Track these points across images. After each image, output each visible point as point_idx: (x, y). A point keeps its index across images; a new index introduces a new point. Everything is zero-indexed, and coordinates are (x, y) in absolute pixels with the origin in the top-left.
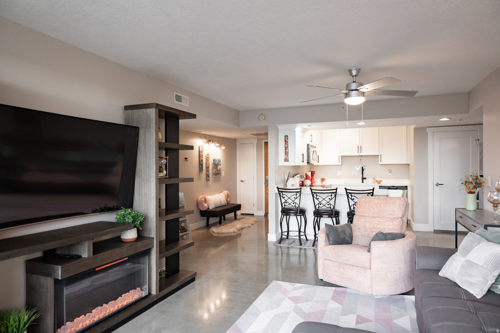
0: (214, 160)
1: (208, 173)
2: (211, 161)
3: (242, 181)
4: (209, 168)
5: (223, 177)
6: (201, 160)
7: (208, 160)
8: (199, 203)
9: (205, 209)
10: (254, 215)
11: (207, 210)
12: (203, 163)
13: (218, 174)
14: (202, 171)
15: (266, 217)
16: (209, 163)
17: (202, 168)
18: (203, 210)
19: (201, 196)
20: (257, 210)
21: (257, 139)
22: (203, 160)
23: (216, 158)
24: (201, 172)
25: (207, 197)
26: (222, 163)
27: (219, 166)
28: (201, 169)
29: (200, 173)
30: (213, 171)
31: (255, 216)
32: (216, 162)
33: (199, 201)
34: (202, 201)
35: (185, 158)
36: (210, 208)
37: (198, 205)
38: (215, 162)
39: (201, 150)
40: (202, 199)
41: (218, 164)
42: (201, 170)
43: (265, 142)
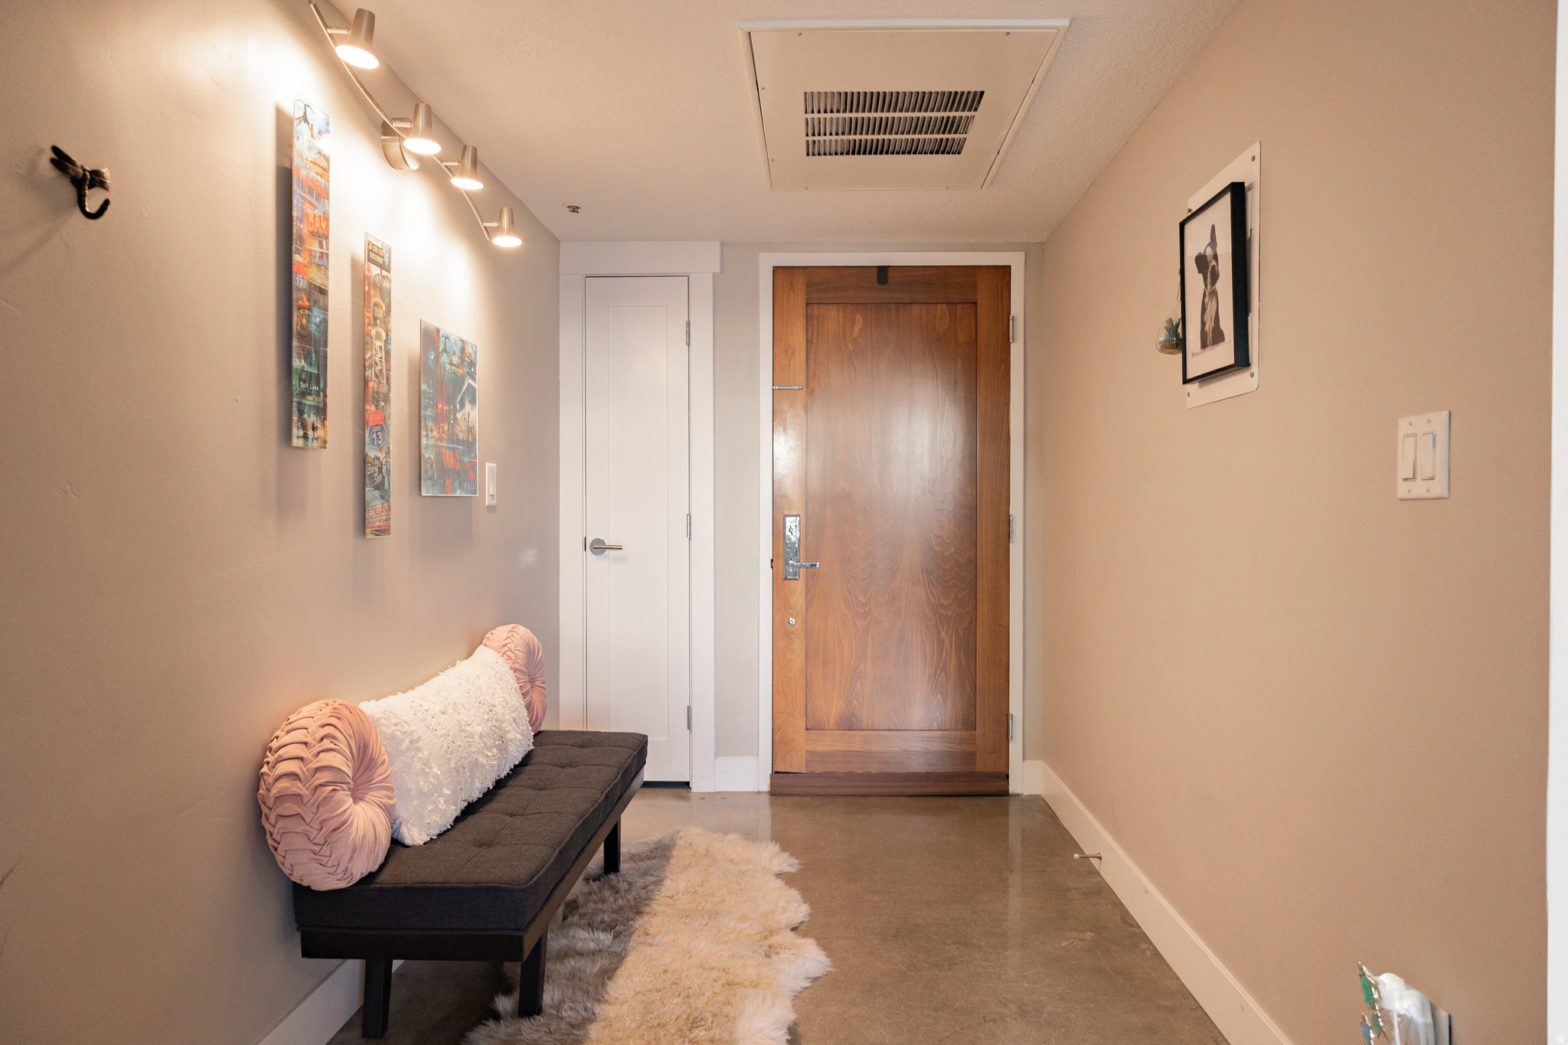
0: (430, 338)
1: (382, 456)
2: (405, 341)
3: (599, 547)
4: (387, 400)
5: (491, 509)
6: (299, 282)
7: (380, 313)
8: (289, 808)
9: (361, 867)
10: (695, 787)
11: (385, 878)
12: (325, 321)
13: (459, 472)
14: (311, 418)
15: (780, 799)
16: (388, 353)
17: (318, 379)
18: (343, 885)
19: (312, 714)
20: (716, 755)
21: (722, 244)
22: (323, 292)
23: (445, 329)
24: (304, 426)
25: (370, 708)
26: (484, 378)
27: (462, 406)
28: (304, 394)
29: (297, 442)
30: (424, 441)
31: (703, 797)
32: (444, 358)
33: (283, 784)
34: (323, 777)
35: (61, 160)
36: (415, 836)
37: (276, 828)
38: (437, 358)
39: (303, 171)
40: (327, 759)
41: (458, 381)
42: (309, 401)
43: (776, 269)
